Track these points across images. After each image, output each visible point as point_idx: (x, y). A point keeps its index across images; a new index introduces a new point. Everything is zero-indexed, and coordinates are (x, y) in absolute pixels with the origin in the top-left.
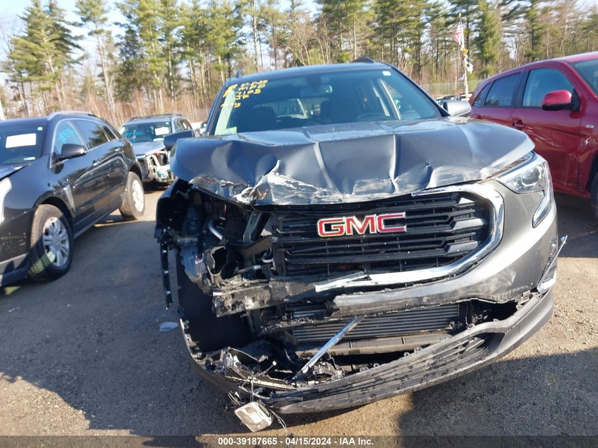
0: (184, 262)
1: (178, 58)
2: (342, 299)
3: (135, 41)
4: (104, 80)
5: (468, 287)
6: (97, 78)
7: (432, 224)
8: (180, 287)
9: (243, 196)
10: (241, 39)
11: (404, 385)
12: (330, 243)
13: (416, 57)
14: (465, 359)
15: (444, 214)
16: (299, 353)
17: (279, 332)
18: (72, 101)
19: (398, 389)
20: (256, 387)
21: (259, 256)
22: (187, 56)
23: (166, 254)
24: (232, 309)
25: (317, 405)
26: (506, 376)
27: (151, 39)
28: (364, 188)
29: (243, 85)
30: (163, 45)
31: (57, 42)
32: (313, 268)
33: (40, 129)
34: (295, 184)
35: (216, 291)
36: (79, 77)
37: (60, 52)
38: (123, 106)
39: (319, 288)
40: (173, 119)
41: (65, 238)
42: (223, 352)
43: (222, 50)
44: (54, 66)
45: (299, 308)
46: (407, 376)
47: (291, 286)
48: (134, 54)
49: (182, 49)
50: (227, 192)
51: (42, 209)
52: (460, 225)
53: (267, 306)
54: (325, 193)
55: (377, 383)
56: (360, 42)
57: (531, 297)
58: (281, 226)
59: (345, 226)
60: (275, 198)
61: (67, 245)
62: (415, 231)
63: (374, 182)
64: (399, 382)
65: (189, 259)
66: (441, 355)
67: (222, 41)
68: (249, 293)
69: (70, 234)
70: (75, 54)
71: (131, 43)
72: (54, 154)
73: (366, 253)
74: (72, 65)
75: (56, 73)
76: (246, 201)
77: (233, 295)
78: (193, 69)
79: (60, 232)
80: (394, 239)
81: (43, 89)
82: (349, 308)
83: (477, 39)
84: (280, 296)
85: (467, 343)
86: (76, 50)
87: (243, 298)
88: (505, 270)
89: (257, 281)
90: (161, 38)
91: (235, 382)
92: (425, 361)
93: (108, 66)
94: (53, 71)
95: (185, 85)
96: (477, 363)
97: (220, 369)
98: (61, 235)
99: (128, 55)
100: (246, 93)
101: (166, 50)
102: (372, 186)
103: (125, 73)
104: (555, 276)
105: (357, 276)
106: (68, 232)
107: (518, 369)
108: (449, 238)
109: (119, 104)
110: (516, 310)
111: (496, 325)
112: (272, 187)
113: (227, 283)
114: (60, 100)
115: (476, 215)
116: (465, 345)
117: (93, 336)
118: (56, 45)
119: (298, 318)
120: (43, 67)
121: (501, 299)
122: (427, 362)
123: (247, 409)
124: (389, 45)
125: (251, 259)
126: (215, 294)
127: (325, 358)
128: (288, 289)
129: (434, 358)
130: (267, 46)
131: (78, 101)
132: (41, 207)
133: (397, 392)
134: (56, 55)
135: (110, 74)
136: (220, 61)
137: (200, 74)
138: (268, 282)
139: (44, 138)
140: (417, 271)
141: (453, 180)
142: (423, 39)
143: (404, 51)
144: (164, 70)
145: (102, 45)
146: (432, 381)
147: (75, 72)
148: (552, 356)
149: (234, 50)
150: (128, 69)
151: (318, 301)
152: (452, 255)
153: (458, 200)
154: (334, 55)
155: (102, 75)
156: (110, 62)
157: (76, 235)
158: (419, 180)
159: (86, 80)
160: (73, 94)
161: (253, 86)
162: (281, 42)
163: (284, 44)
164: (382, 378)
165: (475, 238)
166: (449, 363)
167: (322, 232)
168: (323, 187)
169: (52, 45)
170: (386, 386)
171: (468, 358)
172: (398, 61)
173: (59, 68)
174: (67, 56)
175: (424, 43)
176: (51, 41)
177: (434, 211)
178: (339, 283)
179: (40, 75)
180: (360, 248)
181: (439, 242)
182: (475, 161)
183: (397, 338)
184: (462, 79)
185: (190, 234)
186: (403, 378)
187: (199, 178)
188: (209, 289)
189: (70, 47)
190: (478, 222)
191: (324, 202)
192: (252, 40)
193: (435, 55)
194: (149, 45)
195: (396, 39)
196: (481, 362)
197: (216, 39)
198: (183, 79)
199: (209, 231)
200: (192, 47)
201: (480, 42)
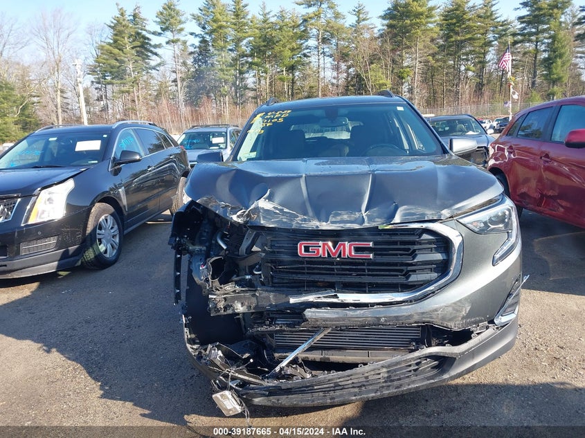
0: (193, 267)
1: (245, 68)
2: (311, 312)
3: (207, 51)
4: (176, 86)
5: (423, 313)
6: (170, 83)
7: (396, 255)
8: (188, 288)
9: (238, 217)
10: (306, 51)
11: (360, 393)
12: (308, 263)
13: (480, 76)
14: (419, 377)
15: (406, 247)
16: (276, 355)
17: (263, 335)
18: (148, 104)
19: (355, 396)
20: (234, 379)
21: (252, 268)
22: (254, 66)
23: (180, 258)
24: (224, 311)
25: (284, 401)
26: (468, 398)
27: (222, 49)
28: (339, 218)
29: (269, 114)
30: (233, 55)
31: (138, 49)
32: (295, 283)
33: (105, 136)
34: (281, 210)
35: (212, 294)
36: (156, 82)
37: (140, 58)
38: (192, 111)
39: (292, 300)
40: (229, 129)
41: (115, 233)
42: (210, 346)
43: (287, 61)
44: (134, 71)
45: (281, 316)
46: (364, 385)
47: (275, 296)
48: (206, 62)
49: (250, 60)
50: (225, 212)
51: (98, 206)
52: (420, 258)
53: (254, 311)
54: (305, 220)
55: (337, 388)
56: (423, 58)
57: (487, 328)
58: (269, 244)
59: (321, 249)
60: (264, 220)
61: (117, 240)
62: (380, 259)
63: (347, 214)
64: (357, 390)
65: (197, 264)
66: (395, 371)
67: (287, 53)
68: (238, 299)
69: (121, 230)
70: (154, 61)
71: (204, 52)
72: (114, 158)
73: (337, 274)
74: (150, 71)
75: (135, 78)
76: (240, 221)
77: (225, 299)
78: (259, 79)
79: (112, 228)
80: (363, 264)
81: (123, 92)
82: (317, 320)
83: (545, 60)
84: (265, 304)
85: (420, 362)
86: (154, 57)
87: (233, 302)
88: (460, 301)
89: (246, 289)
90: (231, 48)
91: (216, 372)
92: (379, 374)
93: (181, 73)
94: (133, 75)
95: (251, 94)
96: (429, 382)
97: (205, 359)
98: (112, 231)
99: (200, 63)
100: (271, 122)
101: (235, 60)
102: (345, 217)
103: (196, 80)
104: (516, 312)
105: (328, 293)
106: (119, 228)
107: (482, 393)
108: (410, 268)
109: (189, 108)
110: (471, 338)
111: (447, 350)
112: (261, 211)
113: (221, 288)
114: (137, 102)
115: (438, 250)
116: (418, 364)
117: (124, 322)
118: (137, 52)
119: (278, 324)
120: (125, 71)
121: (455, 326)
122: (381, 375)
123: (222, 396)
124: (452, 62)
125: (245, 270)
126: (210, 296)
127: (295, 361)
128: (271, 298)
129: (388, 372)
130: (331, 59)
131: (153, 104)
132: (97, 205)
133: (354, 398)
134: (136, 61)
135: (183, 80)
136: (284, 72)
137: (265, 84)
138: (255, 291)
139: (107, 145)
140: (379, 294)
141: (415, 218)
142: (488, 57)
143: (467, 70)
144: (231, 79)
145: (178, 52)
146: (386, 392)
147: (152, 77)
148: (518, 386)
149: (298, 62)
150: (198, 76)
151: (297, 311)
152: (412, 284)
153: (420, 235)
154: (394, 71)
155: (175, 81)
156: (183, 69)
157: (126, 232)
158: (386, 216)
159: (161, 86)
160: (149, 97)
161: (278, 115)
162: (344, 56)
163: (347, 59)
164: (340, 384)
165: (436, 270)
166: (404, 378)
167: (301, 252)
168: (304, 215)
169: (134, 52)
170: (345, 392)
171: (422, 376)
172: (460, 79)
173: (138, 73)
174: (146, 63)
175: (489, 61)
176: (133, 48)
177: (399, 243)
178: (311, 298)
179: (122, 79)
180: (333, 270)
181: (401, 271)
182: (438, 202)
183: (364, 351)
184: (507, 105)
185: (201, 243)
186: (361, 386)
187: (205, 199)
188: (206, 292)
189: (150, 54)
190: (439, 256)
191: (303, 227)
192: (316, 53)
193: (501, 74)
194: (219, 55)
195: (459, 57)
196: (433, 381)
197: (282, 51)
198: (248, 89)
199: (217, 242)
200: (259, 58)
201: (548, 63)
